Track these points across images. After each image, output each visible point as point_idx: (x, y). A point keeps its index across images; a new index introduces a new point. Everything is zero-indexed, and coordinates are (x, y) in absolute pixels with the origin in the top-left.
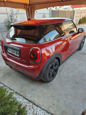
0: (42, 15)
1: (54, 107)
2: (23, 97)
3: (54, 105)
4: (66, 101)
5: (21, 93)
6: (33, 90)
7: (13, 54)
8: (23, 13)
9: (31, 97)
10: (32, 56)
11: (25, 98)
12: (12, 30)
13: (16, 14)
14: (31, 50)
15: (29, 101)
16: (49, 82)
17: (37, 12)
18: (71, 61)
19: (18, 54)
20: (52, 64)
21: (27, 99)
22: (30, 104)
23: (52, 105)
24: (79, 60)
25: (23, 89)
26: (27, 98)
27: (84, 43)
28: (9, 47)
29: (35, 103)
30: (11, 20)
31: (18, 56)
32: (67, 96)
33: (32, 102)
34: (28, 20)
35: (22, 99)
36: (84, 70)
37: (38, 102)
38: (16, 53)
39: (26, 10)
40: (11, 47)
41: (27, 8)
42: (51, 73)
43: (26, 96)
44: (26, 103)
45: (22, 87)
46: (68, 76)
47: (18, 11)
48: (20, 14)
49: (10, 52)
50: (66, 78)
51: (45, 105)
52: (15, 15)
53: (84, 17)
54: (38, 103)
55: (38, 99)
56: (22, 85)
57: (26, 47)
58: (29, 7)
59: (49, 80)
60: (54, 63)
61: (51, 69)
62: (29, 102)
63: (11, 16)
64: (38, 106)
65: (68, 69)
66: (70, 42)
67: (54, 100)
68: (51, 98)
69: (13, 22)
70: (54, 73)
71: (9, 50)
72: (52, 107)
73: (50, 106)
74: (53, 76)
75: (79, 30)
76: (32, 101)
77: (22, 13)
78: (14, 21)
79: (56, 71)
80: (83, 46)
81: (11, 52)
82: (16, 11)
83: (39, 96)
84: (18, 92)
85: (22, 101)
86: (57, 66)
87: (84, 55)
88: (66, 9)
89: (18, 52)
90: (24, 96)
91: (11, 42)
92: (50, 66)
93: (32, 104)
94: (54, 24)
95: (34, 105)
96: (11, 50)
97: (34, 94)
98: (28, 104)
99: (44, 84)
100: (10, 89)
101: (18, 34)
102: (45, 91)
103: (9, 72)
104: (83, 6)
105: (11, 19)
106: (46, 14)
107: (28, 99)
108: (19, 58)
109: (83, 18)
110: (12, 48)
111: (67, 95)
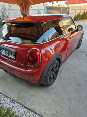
0: (37, 11)
1: (57, 114)
2: (21, 105)
3: (57, 112)
4: (70, 107)
5: (19, 101)
6: (33, 96)
7: (8, 56)
8: (16, 9)
9: (31, 104)
10: (30, 58)
11: (24, 107)
12: (4, 28)
13: (9, 10)
14: (29, 52)
15: (29, 109)
16: (50, 85)
17: (32, 7)
18: (70, 61)
19: (14, 56)
20: (53, 66)
21: (26, 108)
22: (30, 113)
23: (55, 113)
24: (79, 59)
25: (21, 96)
26: (26, 106)
27: (82, 41)
28: (3, 48)
29: (36, 111)
30: (3, 17)
31: (14, 58)
32: (70, 101)
33: (32, 111)
34: (23, 16)
35: (21, 107)
36: (85, 70)
37: (39, 110)
38: (11, 55)
39: (20, 6)
40: (5, 48)
41: (21, 3)
42: (52, 76)
43: (26, 104)
44: (25, 112)
45: (19, 93)
46: (69, 78)
47: (10, 6)
48: (12, 10)
49: (3, 54)
50: (68, 80)
51: (47, 113)
52: (7, 11)
53: (79, 13)
54: (39, 112)
55: (39, 106)
56: (19, 91)
57: (23, 48)
58: (23, 2)
59: (50, 83)
60: (55, 65)
61: (52, 72)
62: (29, 111)
63: (3, 13)
64: (39, 115)
65: (69, 69)
66: (70, 40)
67: (57, 106)
68: (53, 104)
69: (5, 19)
70: (54, 75)
71: (2, 52)
72: (56, 115)
73: (53, 114)
74: (54, 78)
75: (78, 28)
76: (32, 109)
77: (14, 9)
78: (6, 17)
79: (57, 72)
80: (81, 44)
81: (5, 54)
82: (8, 6)
83: (40, 103)
84: (16, 99)
85: (21, 110)
86: (57, 67)
87: (83, 53)
88: (60, 5)
89: (14, 54)
90: (23, 104)
91: (4, 42)
92: (51, 68)
93: (32, 113)
94: (52, 21)
95: (35, 114)
96: (5, 51)
97: (34, 100)
98: (28, 114)
99: (44, 88)
100: (6, 96)
101: (12, 33)
102: (46, 96)
103: (3, 76)
104: (77, 3)
105: (3, 15)
106: (40, 10)
107: (28, 107)
108: (15, 61)
109: (78, 15)
110: (6, 50)
111: (70, 99)
